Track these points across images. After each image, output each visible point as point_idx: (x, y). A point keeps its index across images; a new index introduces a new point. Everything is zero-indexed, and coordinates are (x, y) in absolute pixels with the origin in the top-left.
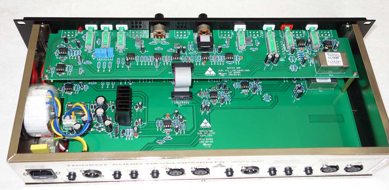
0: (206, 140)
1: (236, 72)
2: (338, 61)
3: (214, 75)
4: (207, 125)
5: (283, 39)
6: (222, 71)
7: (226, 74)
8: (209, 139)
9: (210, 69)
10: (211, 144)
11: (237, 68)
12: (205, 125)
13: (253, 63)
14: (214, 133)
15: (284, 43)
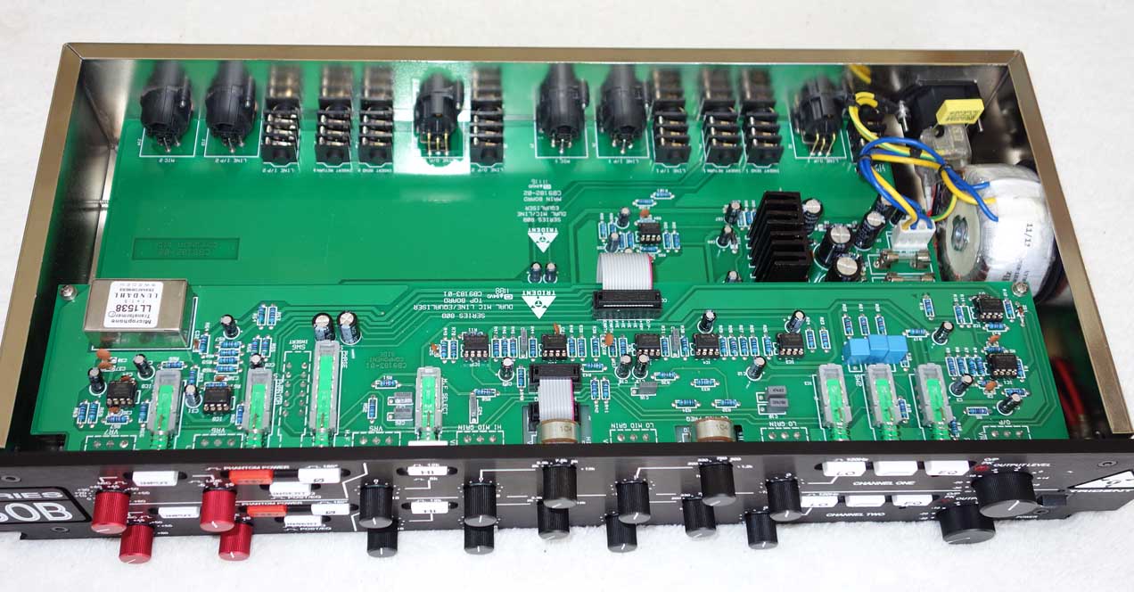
0: (544, 197)
1: (456, 301)
2: (123, 296)
3: (529, 293)
4: (539, 235)
5: (276, 423)
6: (500, 306)
7: (490, 296)
8: (534, 199)
9: (539, 312)
10: (530, 186)
11: (452, 316)
12: (545, 235)
13: (397, 333)
14: (520, 214)
15: (278, 407)
